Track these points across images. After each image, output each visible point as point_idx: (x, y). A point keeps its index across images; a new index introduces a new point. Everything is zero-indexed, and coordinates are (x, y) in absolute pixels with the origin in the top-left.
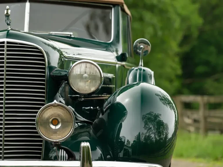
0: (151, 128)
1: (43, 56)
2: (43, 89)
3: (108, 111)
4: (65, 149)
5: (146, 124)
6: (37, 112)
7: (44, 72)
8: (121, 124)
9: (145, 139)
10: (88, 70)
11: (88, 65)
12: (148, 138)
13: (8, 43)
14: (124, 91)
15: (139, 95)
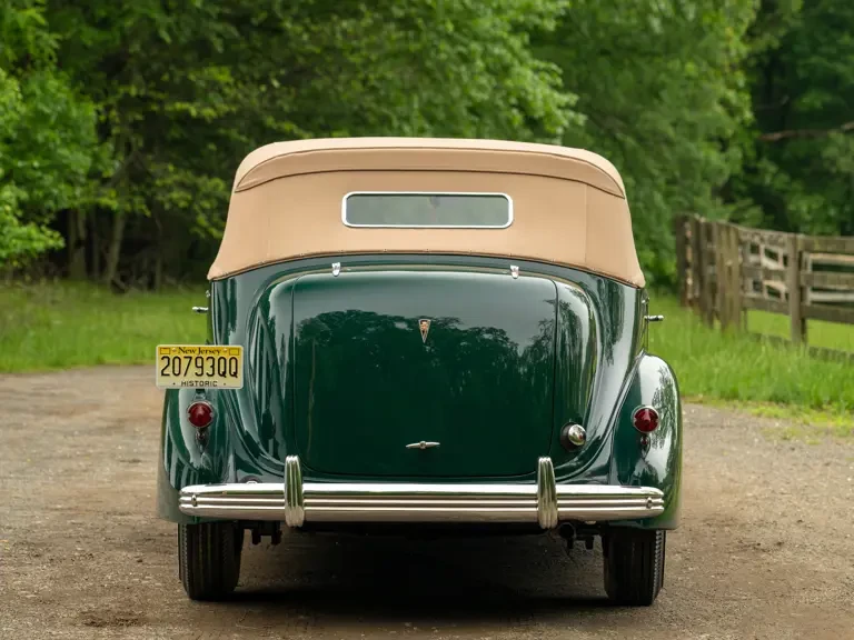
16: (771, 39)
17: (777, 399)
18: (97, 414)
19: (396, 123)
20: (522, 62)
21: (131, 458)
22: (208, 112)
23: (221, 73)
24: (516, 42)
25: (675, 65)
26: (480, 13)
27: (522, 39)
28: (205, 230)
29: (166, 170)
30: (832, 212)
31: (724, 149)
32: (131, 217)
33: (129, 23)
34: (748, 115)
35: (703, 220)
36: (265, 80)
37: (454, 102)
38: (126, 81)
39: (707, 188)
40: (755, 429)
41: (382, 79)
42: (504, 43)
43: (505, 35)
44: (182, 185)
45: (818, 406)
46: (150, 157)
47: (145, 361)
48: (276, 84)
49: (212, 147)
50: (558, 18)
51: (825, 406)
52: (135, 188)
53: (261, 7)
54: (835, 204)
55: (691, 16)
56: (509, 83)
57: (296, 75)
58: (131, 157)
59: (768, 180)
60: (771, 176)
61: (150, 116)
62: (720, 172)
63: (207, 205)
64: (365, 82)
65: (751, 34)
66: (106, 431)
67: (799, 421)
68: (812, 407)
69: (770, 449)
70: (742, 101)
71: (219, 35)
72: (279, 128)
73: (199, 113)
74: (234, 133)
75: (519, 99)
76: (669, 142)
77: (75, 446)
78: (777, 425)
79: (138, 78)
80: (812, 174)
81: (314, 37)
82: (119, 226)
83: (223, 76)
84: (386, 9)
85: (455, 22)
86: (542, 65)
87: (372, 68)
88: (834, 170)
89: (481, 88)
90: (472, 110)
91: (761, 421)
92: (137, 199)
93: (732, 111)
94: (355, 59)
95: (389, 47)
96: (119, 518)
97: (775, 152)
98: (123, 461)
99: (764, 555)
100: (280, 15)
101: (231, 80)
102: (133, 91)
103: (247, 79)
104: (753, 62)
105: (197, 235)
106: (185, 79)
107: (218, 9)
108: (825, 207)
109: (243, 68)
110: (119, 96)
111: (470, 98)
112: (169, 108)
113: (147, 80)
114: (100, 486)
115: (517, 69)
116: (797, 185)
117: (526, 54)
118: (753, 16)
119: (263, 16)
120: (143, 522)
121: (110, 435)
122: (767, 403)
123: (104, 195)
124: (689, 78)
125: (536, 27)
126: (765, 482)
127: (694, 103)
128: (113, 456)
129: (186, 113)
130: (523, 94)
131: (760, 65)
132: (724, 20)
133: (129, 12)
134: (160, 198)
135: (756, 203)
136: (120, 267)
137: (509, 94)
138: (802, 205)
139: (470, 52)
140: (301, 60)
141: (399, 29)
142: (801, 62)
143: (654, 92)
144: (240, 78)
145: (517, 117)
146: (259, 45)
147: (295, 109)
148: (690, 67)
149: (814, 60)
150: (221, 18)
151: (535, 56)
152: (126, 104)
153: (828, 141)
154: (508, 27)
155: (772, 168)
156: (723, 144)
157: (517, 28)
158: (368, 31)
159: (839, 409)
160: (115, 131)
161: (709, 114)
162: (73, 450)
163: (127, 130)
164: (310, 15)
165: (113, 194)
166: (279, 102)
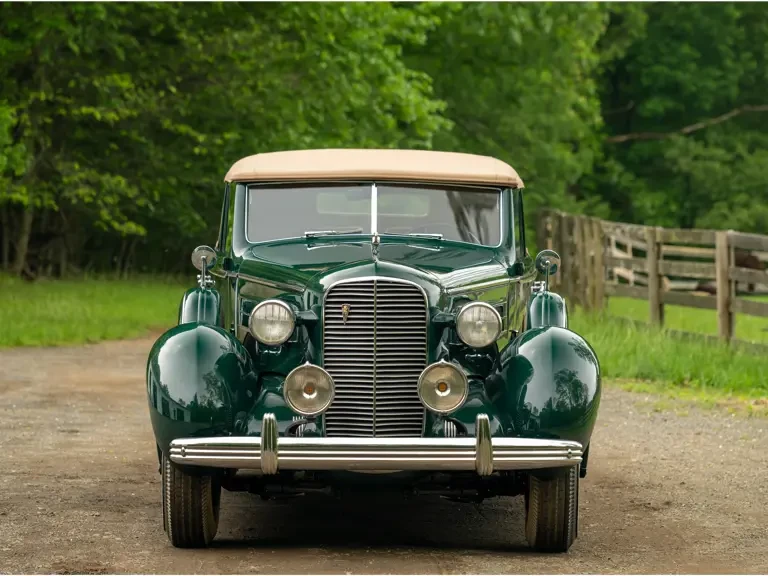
0: (565, 392)
1: (423, 297)
2: (424, 341)
3: (508, 367)
4: (455, 423)
5: (559, 385)
6: (420, 373)
7: (424, 314)
8: (526, 387)
9: (557, 406)
10: (482, 316)
11: (483, 309)
12: (561, 404)
13: (378, 282)
14: (529, 339)
15: (550, 345)
16: (617, 50)
17: (642, 376)
18: (28, 389)
19: (280, 126)
20: (395, 71)
21: (70, 429)
22: (112, 116)
23: (122, 79)
24: (390, 53)
25: (531, 73)
26: (359, 26)
27: (396, 51)
28: (108, 224)
29: (72, 169)
30: (674, 208)
31: (575, 151)
32: (39, 212)
33: (40, 35)
34: (598, 120)
35: (564, 215)
36: (162, 86)
37: (334, 107)
38: (36, 87)
39: (562, 186)
40: (627, 403)
41: (271, 86)
42: (380, 53)
43: (380, 47)
44: (87, 183)
45: (681, 383)
46: (57, 157)
47: (60, 343)
48: (173, 89)
49: (114, 146)
50: (428, 32)
51: (686, 382)
52: (44, 185)
53: (159, 21)
54: (676, 199)
55: (548, 29)
56: (384, 90)
57: (191, 82)
58: (40, 157)
59: (615, 178)
60: (618, 175)
61: (58, 119)
62: (573, 171)
63: (110, 200)
64: (254, 88)
65: (600, 46)
66: (41, 405)
67: (666, 396)
68: (675, 383)
69: (644, 420)
70: (593, 107)
71: (120, 45)
72: (177, 130)
73: (103, 117)
74: (134, 135)
75: (394, 105)
76: (525, 144)
77: (16, 418)
78: (647, 399)
79: (46, 84)
80: (655, 172)
81: (208, 48)
82: (28, 219)
83: (125, 83)
84: (272, 22)
85: (335, 34)
86: (414, 74)
87: (259, 76)
88: (675, 169)
89: (359, 95)
90: (350, 115)
91: (632, 396)
92: (46, 195)
93: (584, 116)
94: (245, 67)
95: (274, 57)
96: (70, 481)
97: (621, 153)
98: (63, 431)
99: (656, 513)
100: (177, 27)
101: (132, 86)
102: (43, 96)
103: (147, 84)
104: (601, 71)
105: (99, 227)
106: (90, 86)
107: (120, 22)
108: (667, 203)
109: (143, 75)
110: (30, 102)
111: (349, 103)
112: (75, 112)
113: (55, 86)
114: (47, 453)
115: (392, 78)
116: (641, 183)
117: (399, 64)
118: (603, 29)
119: (161, 27)
120: (93, 485)
121: (45, 408)
122: (633, 380)
123: (15, 191)
124: (544, 85)
125: (408, 41)
126: (646, 449)
127: (549, 108)
128: (52, 426)
129: (92, 116)
130: (397, 100)
131: (607, 74)
132: (576, 33)
133: (39, 25)
134: (67, 194)
135: (604, 200)
136: (29, 257)
137: (384, 100)
138: (646, 201)
139: (349, 61)
140: (195, 68)
141: (284, 41)
142: (645, 71)
143: (512, 98)
144: (141, 85)
145: (391, 121)
146: (156, 54)
147: (190, 112)
148: (546, 76)
149: (657, 69)
150: (122, 30)
151: (408, 66)
152: (35, 108)
153: (670, 144)
154: (383, 40)
155: (618, 168)
156: (575, 145)
157: (391, 41)
158: (256, 42)
159: (700, 385)
160: (27, 133)
161: (563, 118)
162: (15, 421)
163: (36, 132)
164: (205, 28)
165: (24, 190)
166: (176, 107)
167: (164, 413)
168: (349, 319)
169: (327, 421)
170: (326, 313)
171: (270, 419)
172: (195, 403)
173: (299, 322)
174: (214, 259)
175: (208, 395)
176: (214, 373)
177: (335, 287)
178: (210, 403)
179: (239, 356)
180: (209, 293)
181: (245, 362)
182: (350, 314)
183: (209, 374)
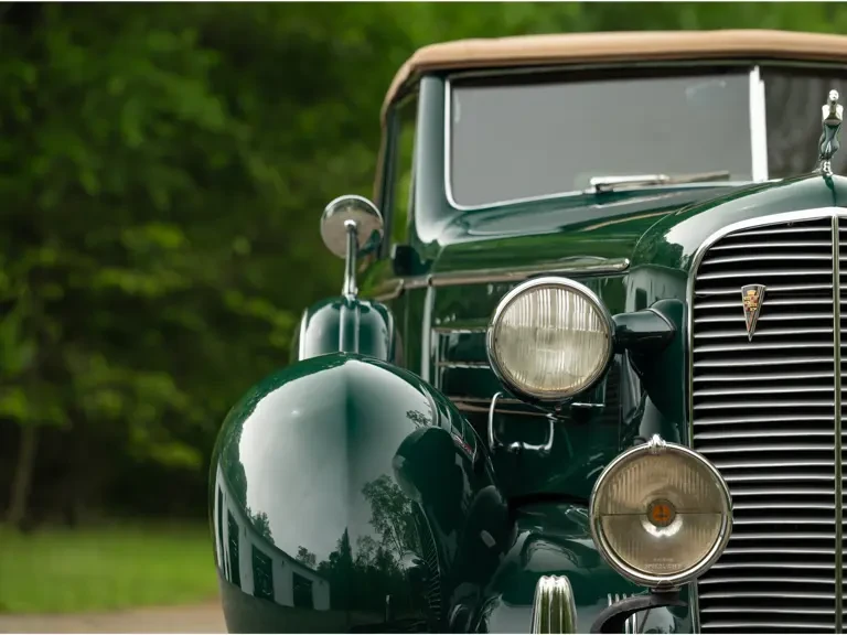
13: (842, 223)
167: (258, 592)
168: (761, 325)
169: (704, 603)
170: (697, 313)
171: (555, 593)
172: (342, 557)
173: (621, 341)
174: (376, 233)
175: (378, 537)
176: (394, 481)
177: (718, 243)
178: (384, 559)
179: (457, 438)
180: (365, 310)
181: (474, 456)
182: (765, 310)
183: (380, 483)
